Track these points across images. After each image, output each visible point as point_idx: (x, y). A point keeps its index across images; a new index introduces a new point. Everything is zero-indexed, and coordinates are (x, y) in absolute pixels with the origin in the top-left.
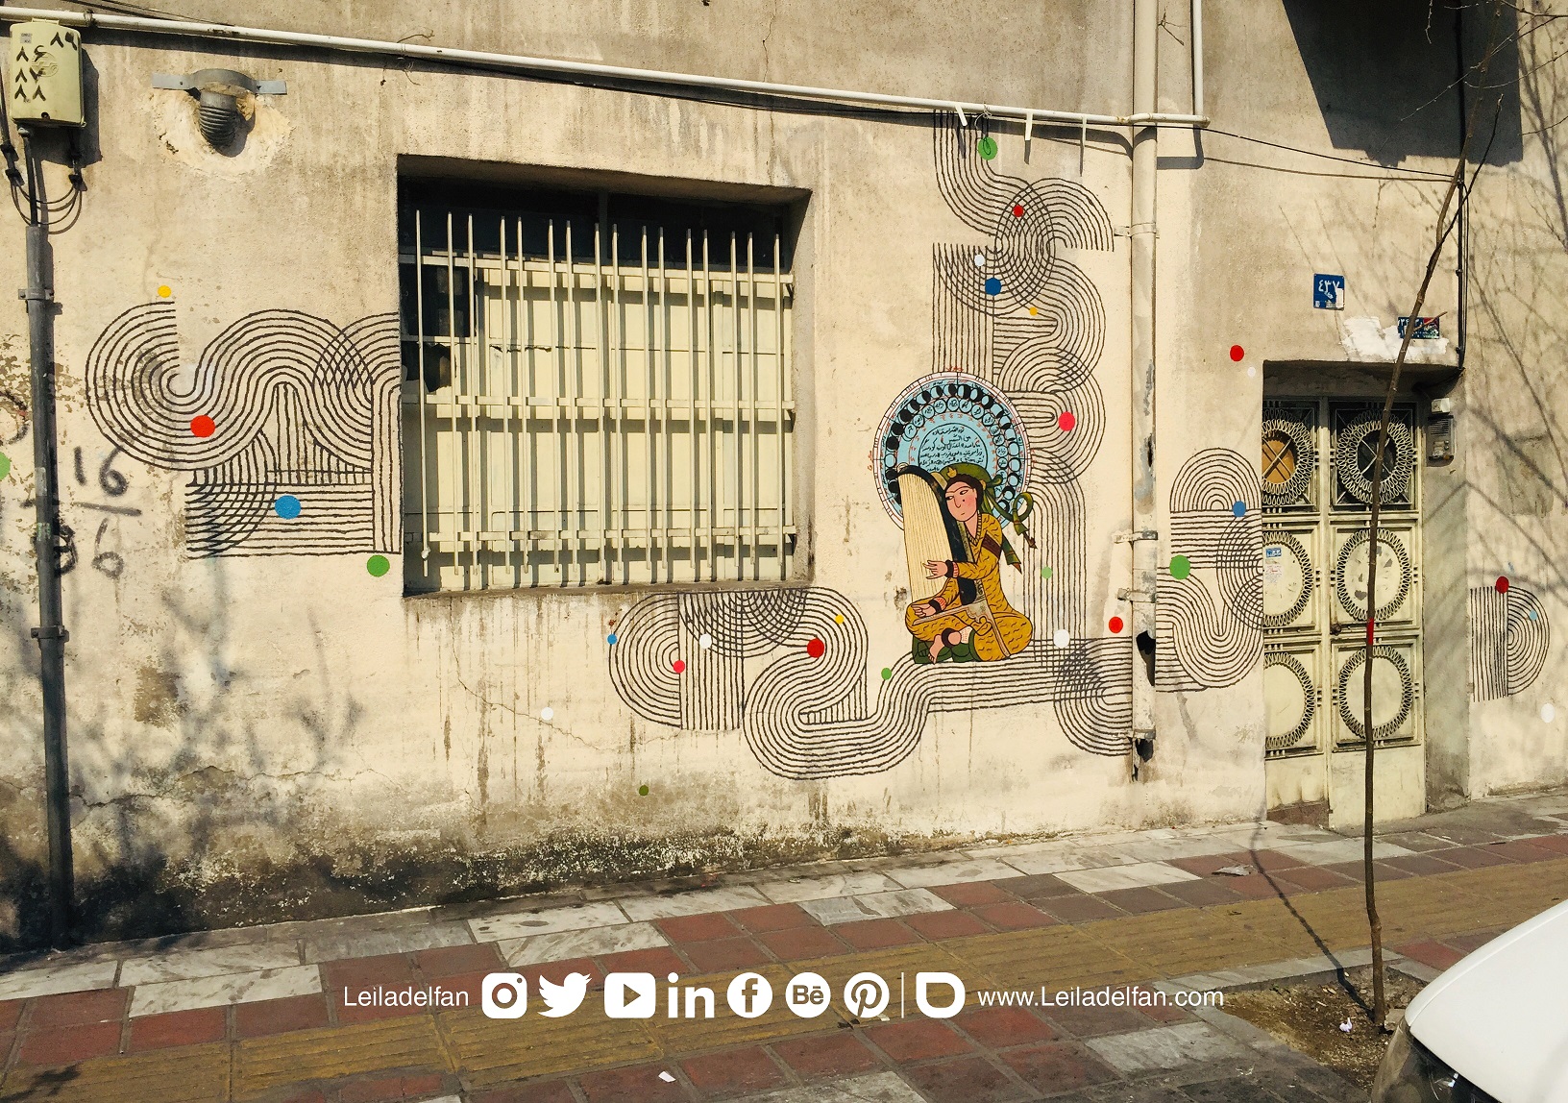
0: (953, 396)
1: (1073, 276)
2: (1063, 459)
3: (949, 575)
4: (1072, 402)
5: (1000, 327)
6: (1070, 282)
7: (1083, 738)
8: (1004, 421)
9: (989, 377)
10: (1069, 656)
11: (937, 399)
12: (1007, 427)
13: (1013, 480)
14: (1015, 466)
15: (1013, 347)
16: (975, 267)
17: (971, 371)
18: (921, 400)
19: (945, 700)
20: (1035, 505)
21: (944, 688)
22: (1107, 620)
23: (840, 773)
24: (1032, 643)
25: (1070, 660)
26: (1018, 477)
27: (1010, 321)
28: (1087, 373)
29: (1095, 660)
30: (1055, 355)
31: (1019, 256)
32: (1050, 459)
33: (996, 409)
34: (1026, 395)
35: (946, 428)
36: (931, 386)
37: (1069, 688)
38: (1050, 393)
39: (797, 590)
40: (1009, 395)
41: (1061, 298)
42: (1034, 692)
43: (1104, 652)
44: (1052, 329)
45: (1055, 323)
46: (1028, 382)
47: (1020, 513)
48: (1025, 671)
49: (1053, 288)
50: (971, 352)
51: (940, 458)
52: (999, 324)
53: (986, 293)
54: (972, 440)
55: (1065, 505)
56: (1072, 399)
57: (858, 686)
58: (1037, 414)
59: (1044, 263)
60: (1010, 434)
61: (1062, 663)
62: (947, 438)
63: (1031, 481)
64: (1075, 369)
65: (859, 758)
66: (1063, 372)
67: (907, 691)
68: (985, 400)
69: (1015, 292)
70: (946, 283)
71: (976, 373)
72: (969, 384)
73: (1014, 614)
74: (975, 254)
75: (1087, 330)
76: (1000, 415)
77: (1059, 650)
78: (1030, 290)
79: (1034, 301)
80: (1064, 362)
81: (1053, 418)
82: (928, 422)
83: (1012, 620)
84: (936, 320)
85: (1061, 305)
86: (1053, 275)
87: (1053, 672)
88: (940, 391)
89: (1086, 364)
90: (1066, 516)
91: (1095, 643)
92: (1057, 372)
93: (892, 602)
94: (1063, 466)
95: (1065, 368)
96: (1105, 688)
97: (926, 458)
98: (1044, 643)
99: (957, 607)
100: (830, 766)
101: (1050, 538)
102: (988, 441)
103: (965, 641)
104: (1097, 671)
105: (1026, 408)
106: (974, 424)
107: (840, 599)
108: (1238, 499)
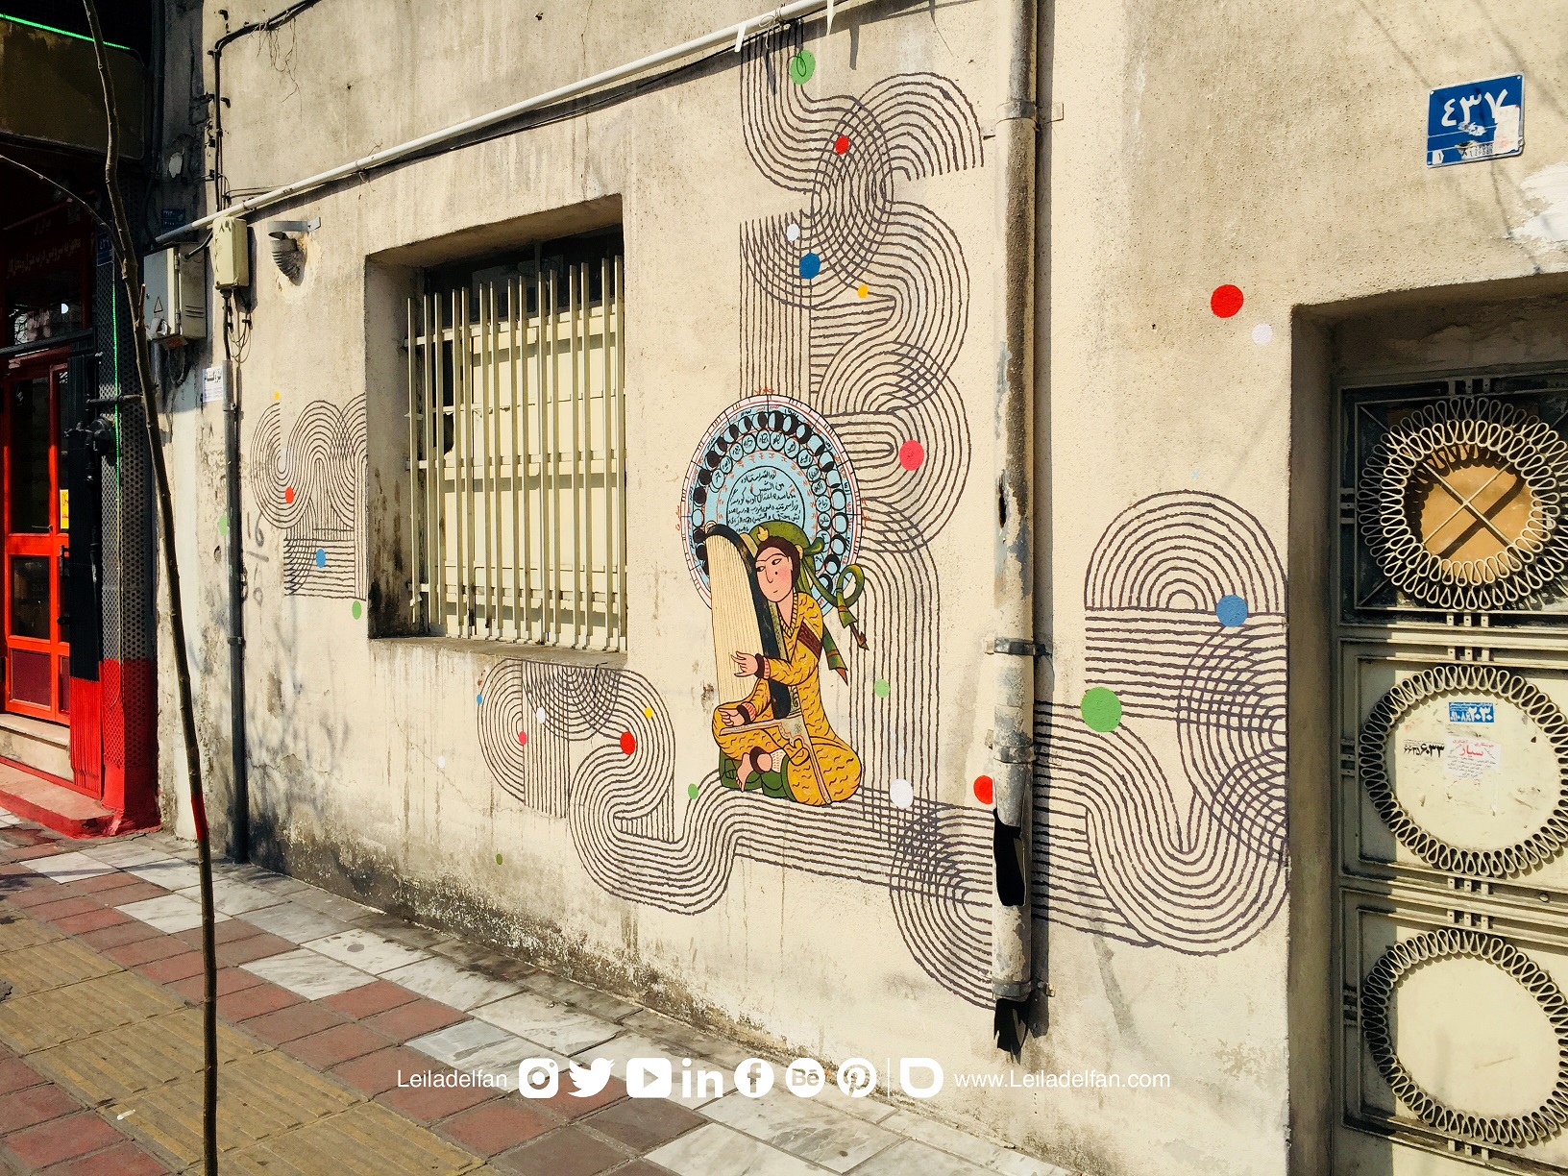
0: (763, 428)
1: (919, 223)
2: (907, 514)
3: (759, 674)
4: (919, 423)
5: (820, 323)
6: (915, 233)
7: (934, 961)
8: (826, 459)
9: (805, 398)
10: (913, 823)
11: (745, 435)
12: (828, 467)
13: (838, 546)
14: (840, 524)
15: (834, 350)
16: (787, 243)
17: (783, 392)
18: (728, 438)
19: (753, 844)
20: (867, 585)
21: (753, 828)
22: (970, 780)
23: (649, 901)
24: (860, 791)
25: (913, 831)
26: (844, 541)
27: (831, 313)
28: (940, 376)
29: (952, 840)
30: (893, 353)
31: (842, 213)
32: (888, 514)
33: (814, 443)
34: (853, 419)
35: (756, 473)
36: (739, 416)
37: (912, 874)
38: (886, 413)
39: (612, 670)
40: (831, 421)
41: (901, 262)
42: (862, 865)
43: (965, 830)
44: (886, 314)
45: (891, 304)
46: (856, 400)
47: (847, 593)
48: (851, 831)
49: (889, 249)
50: (782, 364)
51: (750, 515)
52: (815, 319)
53: (800, 278)
54: (787, 489)
55: (909, 587)
56: (918, 418)
57: (665, 799)
58: (868, 447)
59: (877, 215)
60: (833, 477)
61: (902, 832)
62: (758, 485)
63: (861, 548)
64: (922, 371)
65: (665, 889)
66: (904, 378)
67: (713, 821)
68: (801, 432)
69: (838, 268)
70: (754, 275)
71: (790, 395)
72: (782, 410)
73: (836, 743)
74: (787, 225)
75: (940, 306)
76: (820, 451)
77: (898, 810)
78: (858, 260)
79: (865, 276)
80: (906, 361)
81: (891, 452)
82: (736, 466)
83: (834, 752)
84: (744, 327)
85: (901, 274)
86: (891, 229)
87: (889, 841)
88: (748, 423)
89: (939, 361)
90: (911, 603)
91: (952, 812)
92: (894, 379)
93: (699, 699)
94: (906, 524)
95: (908, 372)
96: (967, 890)
97: (734, 515)
98: (877, 795)
100: (641, 889)
101: (887, 636)
102: (805, 489)
103: (777, 769)
104: (956, 858)
105: (854, 438)
106: (787, 465)
107: (649, 688)
108: (1228, 592)
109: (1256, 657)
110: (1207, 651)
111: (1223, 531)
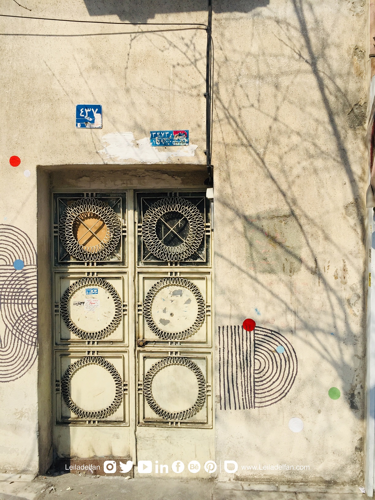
108: (18, 258)
109: (27, 280)
110: (10, 279)
111: (15, 238)
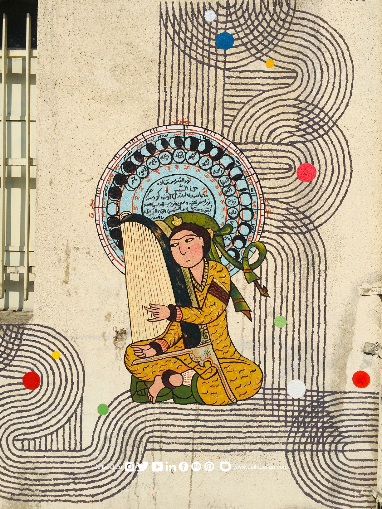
0: (179, 148)
1: (316, 27)
2: (301, 210)
3: (172, 318)
4: (313, 153)
5: (232, 80)
6: (313, 33)
7: (319, 492)
8: (235, 172)
9: (218, 129)
10: (305, 407)
11: (162, 151)
12: (238, 177)
13: (244, 230)
14: (246, 215)
15: (245, 100)
16: (205, 22)
17: (198, 124)
18: (145, 152)
19: (164, 440)
20: (268, 255)
21: (164, 428)
22: (350, 373)
23: (53, 498)
24: (261, 391)
25: (305, 411)
26: (250, 227)
27: (242, 75)
28: (331, 124)
29: (335, 414)
30: (294, 106)
31: (254, 10)
32: (287, 209)
33: (225, 161)
34: (260, 147)
35: (171, 179)
36: (156, 138)
37: (304, 440)
38: (288, 144)
39: (14, 325)
40: (240, 147)
41: (301, 49)
42: (263, 440)
43: (346, 406)
44: (290, 81)
45: (294, 75)
46: (262, 133)
47: (251, 261)
48: (254, 418)
49: (292, 40)
50: (199, 105)
51: (165, 207)
52: (229, 77)
53: (216, 48)
54: (200, 190)
55: (303, 256)
56: (312, 150)
57: (73, 419)
58: (272, 166)
59: (283, 16)
60: (241, 184)
61: (296, 414)
62: (172, 188)
63: (263, 231)
64: (317, 120)
65: (72, 486)
66: (302, 123)
67: (124, 428)
68: (214, 152)
69: (249, 46)
70: (173, 40)
71: (205, 126)
72: (197, 136)
73: (242, 360)
74: (205, 10)
75: (331, 81)
76: (231, 166)
77: (293, 400)
78: (266, 42)
79: (271, 54)
80: (304, 113)
81: (290, 170)
82: (152, 174)
83: (239, 367)
84: (162, 75)
85: (301, 56)
86: (293, 27)
87: (286, 422)
88: (165, 143)
89: (330, 114)
90: (304, 266)
91: (336, 396)
92: (295, 123)
93: (111, 342)
94: (301, 216)
95: (305, 119)
96: (346, 443)
97: (150, 208)
98: (275, 392)
99: (180, 350)
100: (43, 491)
101: (285, 288)
102: (216, 192)
103: (188, 383)
104: (338, 425)
105: (260, 159)
106: (202, 175)
107: (57, 336)
